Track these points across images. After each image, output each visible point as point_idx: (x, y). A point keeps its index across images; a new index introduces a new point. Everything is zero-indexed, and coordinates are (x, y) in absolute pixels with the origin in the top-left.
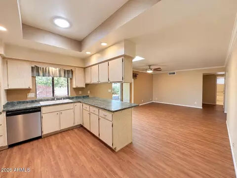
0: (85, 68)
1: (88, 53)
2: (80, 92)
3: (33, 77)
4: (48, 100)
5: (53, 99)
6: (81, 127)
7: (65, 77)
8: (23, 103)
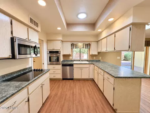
0: (97, 42)
1: (100, 30)
2: (95, 58)
3: (72, 49)
4: (77, 61)
5: (80, 61)
6: (93, 80)
7: (86, 48)
8: (68, 61)
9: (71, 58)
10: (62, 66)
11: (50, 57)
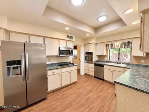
2: (143, 61)
3: (107, 49)
7: (125, 48)
8: (103, 62)
9: (106, 59)
10: (94, 65)
11: (86, 57)
